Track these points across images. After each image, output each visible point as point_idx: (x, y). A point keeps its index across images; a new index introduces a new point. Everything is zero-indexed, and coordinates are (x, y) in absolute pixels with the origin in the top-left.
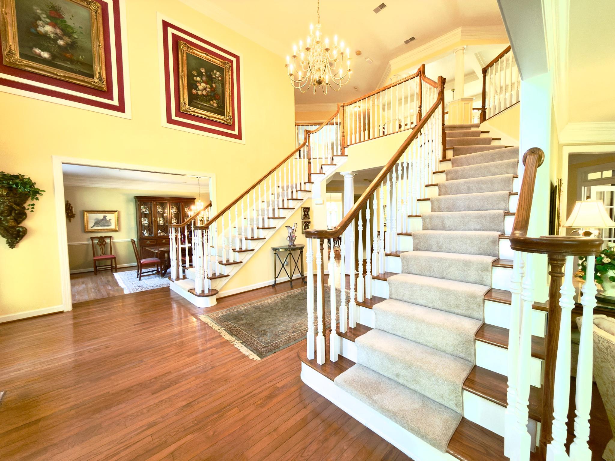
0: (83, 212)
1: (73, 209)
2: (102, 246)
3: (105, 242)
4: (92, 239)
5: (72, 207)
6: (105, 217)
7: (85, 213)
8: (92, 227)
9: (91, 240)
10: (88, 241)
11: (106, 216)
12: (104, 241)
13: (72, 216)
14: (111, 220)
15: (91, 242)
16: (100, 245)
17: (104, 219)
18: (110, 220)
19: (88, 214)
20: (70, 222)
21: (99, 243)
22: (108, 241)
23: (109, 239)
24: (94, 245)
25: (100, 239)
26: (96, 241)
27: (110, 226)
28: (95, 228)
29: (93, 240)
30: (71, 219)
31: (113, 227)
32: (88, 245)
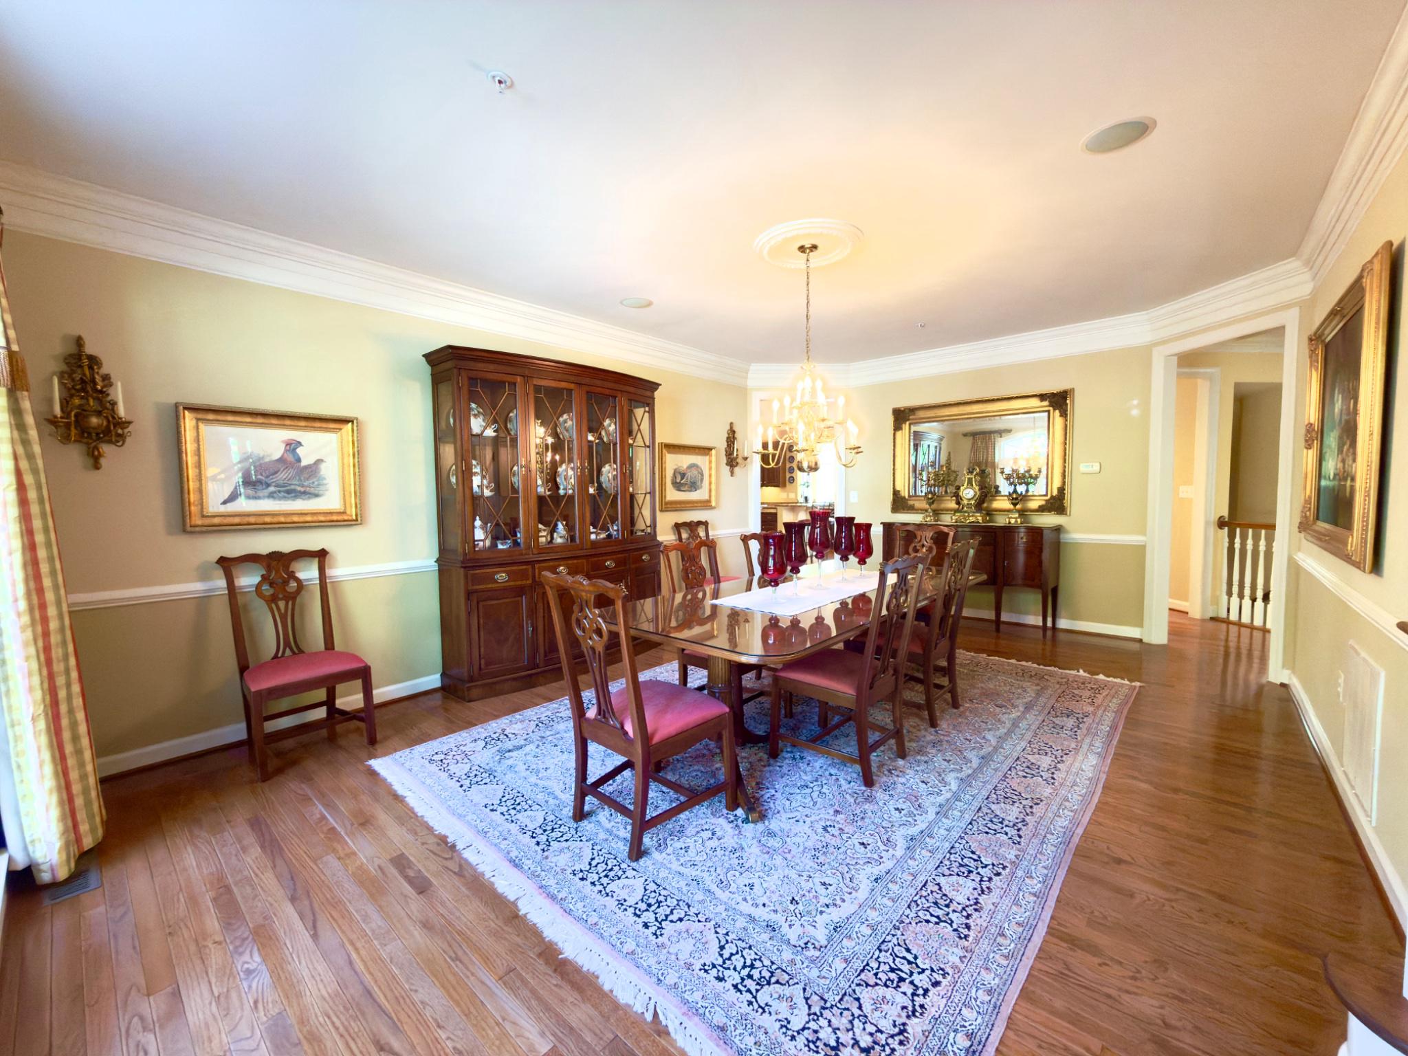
0: (177, 411)
1: (118, 393)
2: (282, 604)
3: (298, 580)
4: (226, 564)
5: (106, 378)
6: (292, 446)
7: (189, 420)
8: (225, 503)
9: (220, 572)
10: (204, 575)
11: (299, 444)
12: (292, 576)
13: (107, 431)
14: (323, 466)
15: (222, 583)
16: (272, 600)
17: (290, 458)
18: (319, 461)
19: (201, 426)
20: (97, 466)
21: (265, 587)
22: (308, 573)
23: (316, 560)
24: (241, 600)
25: (269, 568)
26: (248, 580)
27: (317, 496)
28: (244, 505)
29: (235, 572)
30: (106, 449)
31: (330, 500)
32: (203, 601)
